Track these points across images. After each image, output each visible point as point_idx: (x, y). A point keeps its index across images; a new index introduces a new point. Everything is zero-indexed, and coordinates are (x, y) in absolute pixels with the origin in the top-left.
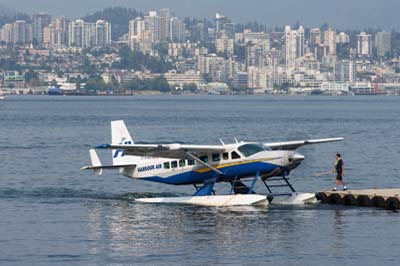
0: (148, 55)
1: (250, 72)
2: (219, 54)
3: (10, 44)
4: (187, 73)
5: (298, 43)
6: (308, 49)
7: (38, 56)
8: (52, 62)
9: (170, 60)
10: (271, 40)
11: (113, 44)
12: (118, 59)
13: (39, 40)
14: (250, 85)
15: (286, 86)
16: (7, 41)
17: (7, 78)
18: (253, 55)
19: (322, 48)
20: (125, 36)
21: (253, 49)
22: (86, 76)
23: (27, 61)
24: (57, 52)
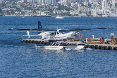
0: (65, 6)
1: (92, 11)
2: (84, 6)
3: (30, 3)
4: (75, 11)
5: (105, 3)
6: (108, 5)
7: (37, 6)
8: (40, 8)
9: (71, 8)
10: (98, 2)
11: (57, 3)
12: (58, 7)
13: (37, 2)
14: (92, 14)
15: (101, 14)
16: (29, 2)
17: (28, 12)
18: (93, 6)
19: (112, 4)
20: (60, 1)
21: (93, 4)
22: (49, 12)
23: (34, 7)
24: (42, 5)
